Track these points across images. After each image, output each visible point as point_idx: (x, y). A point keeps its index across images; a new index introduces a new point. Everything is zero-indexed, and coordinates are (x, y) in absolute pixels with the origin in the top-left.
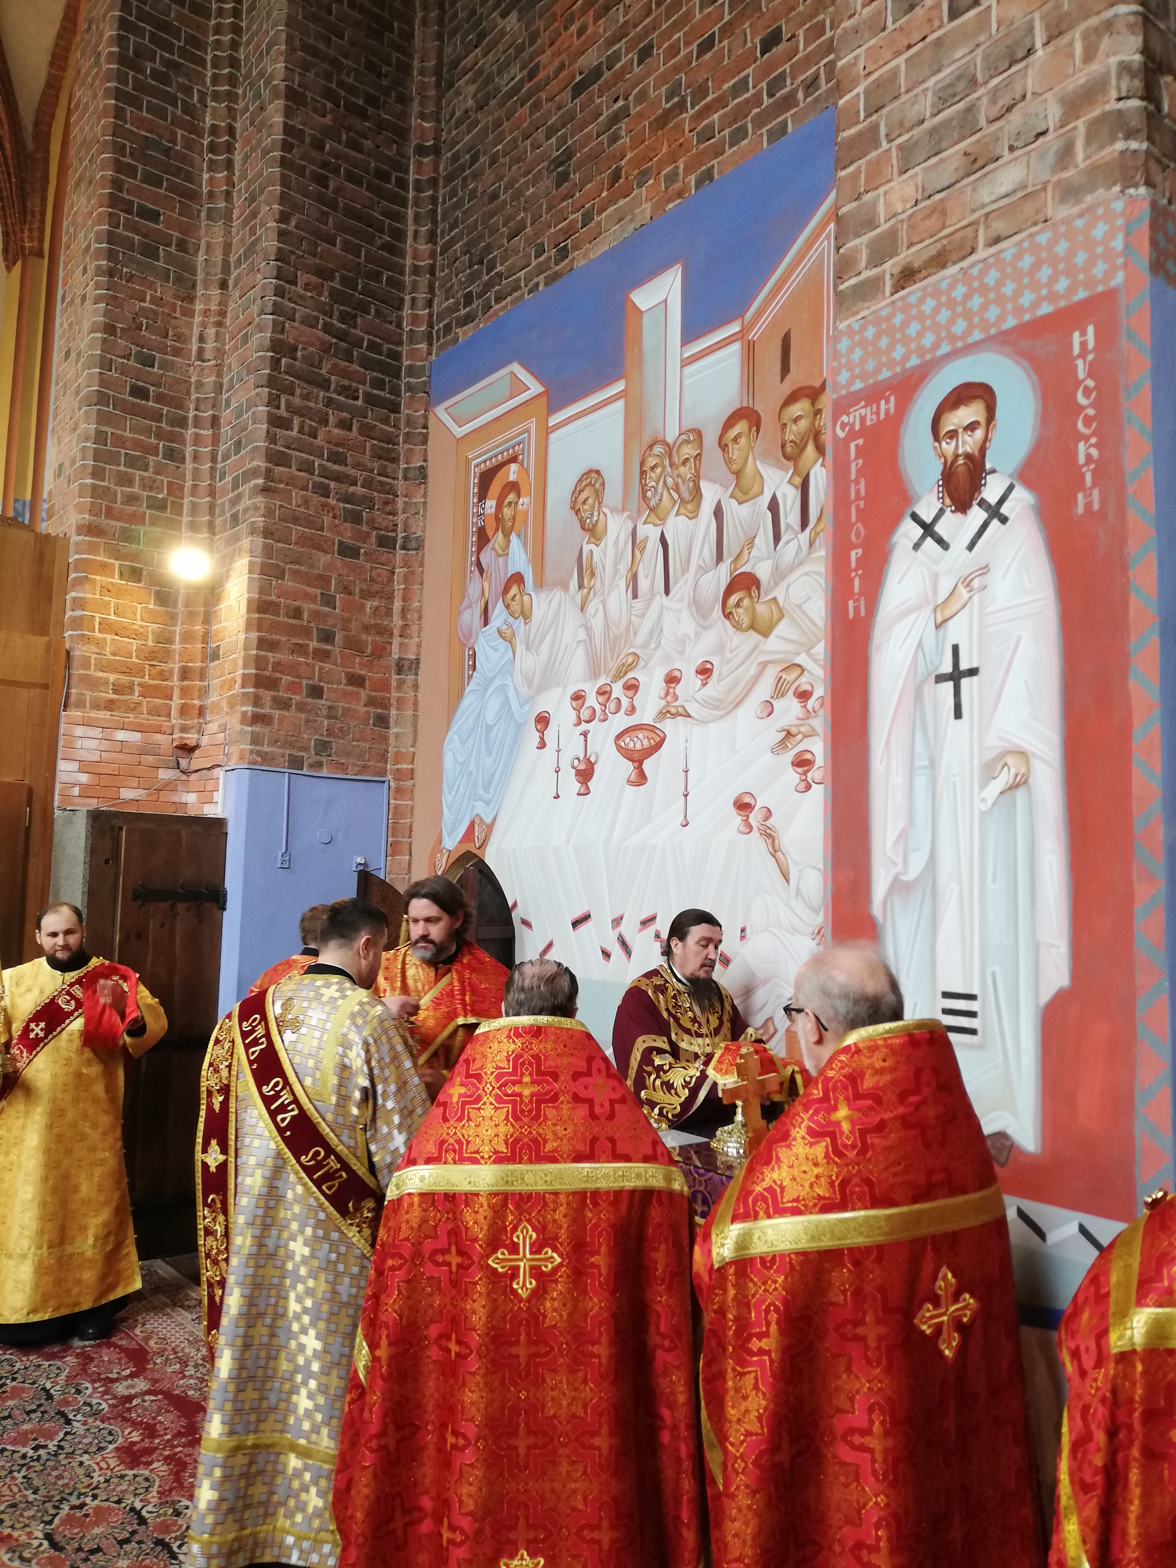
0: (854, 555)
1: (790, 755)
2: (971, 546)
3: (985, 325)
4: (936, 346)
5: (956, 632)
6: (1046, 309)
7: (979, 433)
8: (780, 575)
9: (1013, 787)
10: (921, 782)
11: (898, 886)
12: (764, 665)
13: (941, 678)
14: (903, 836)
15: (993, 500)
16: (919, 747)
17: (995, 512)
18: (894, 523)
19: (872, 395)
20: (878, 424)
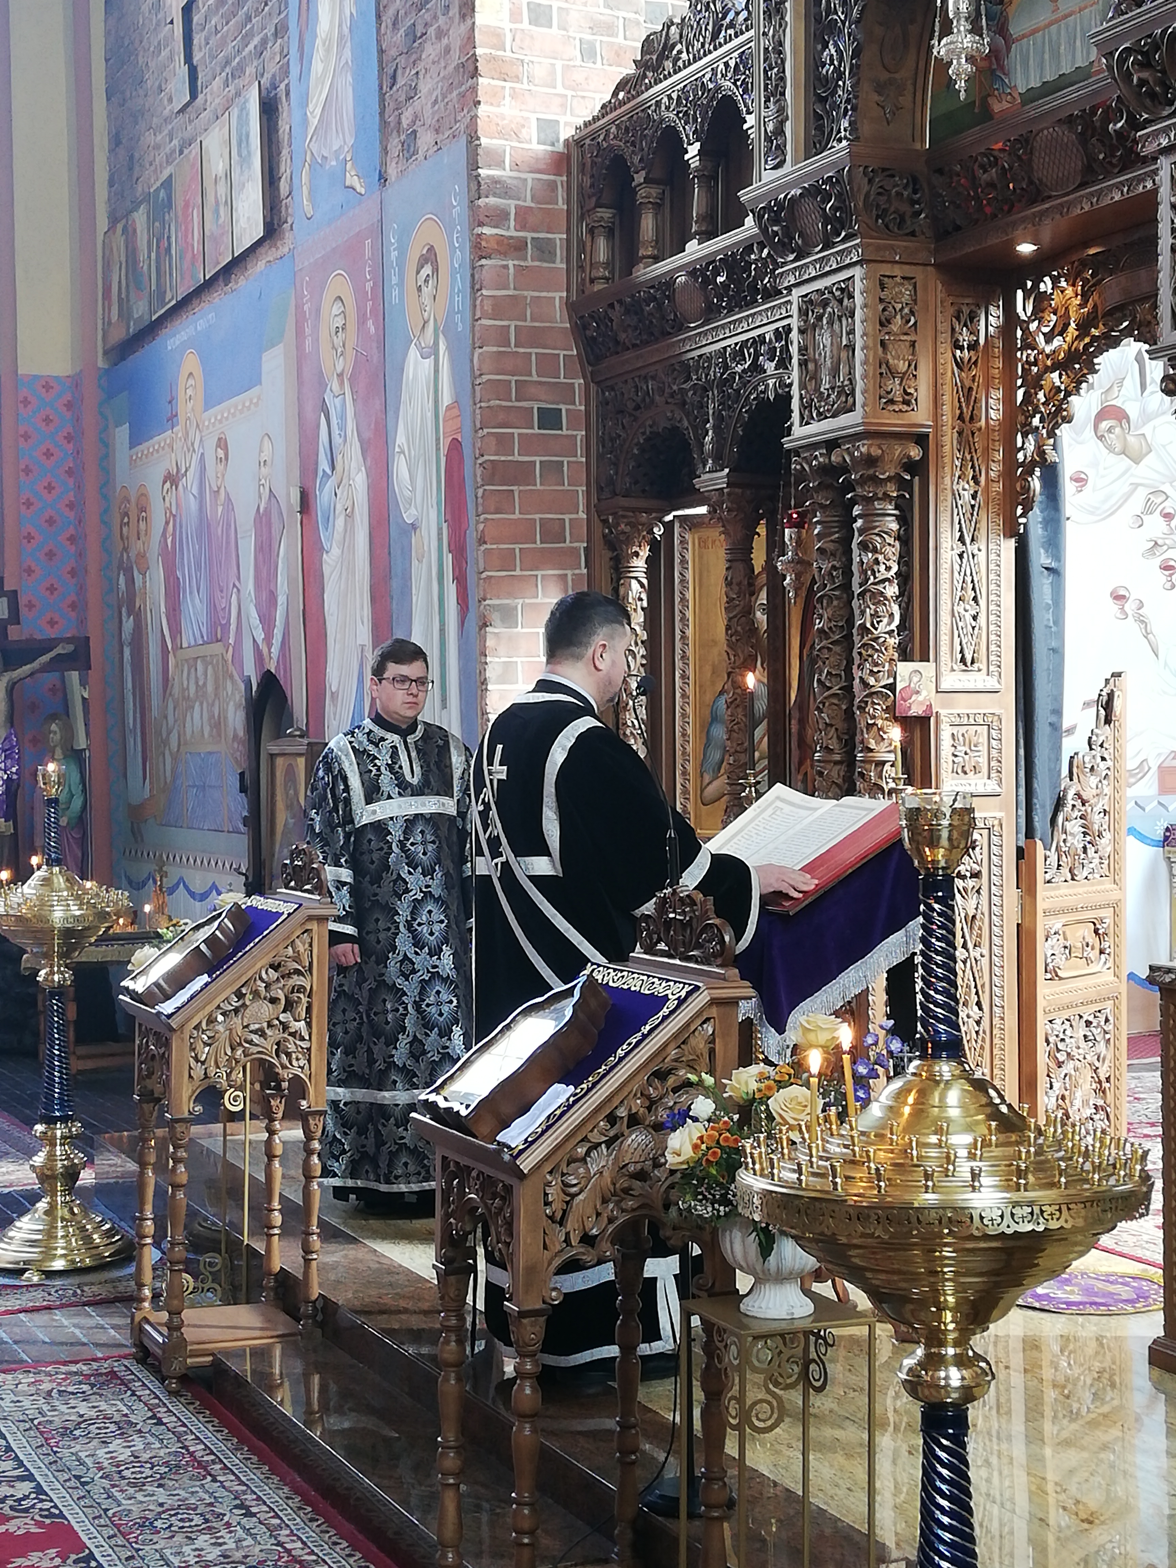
1: (1157, 561)
8: (1147, 417)
12: (1136, 486)
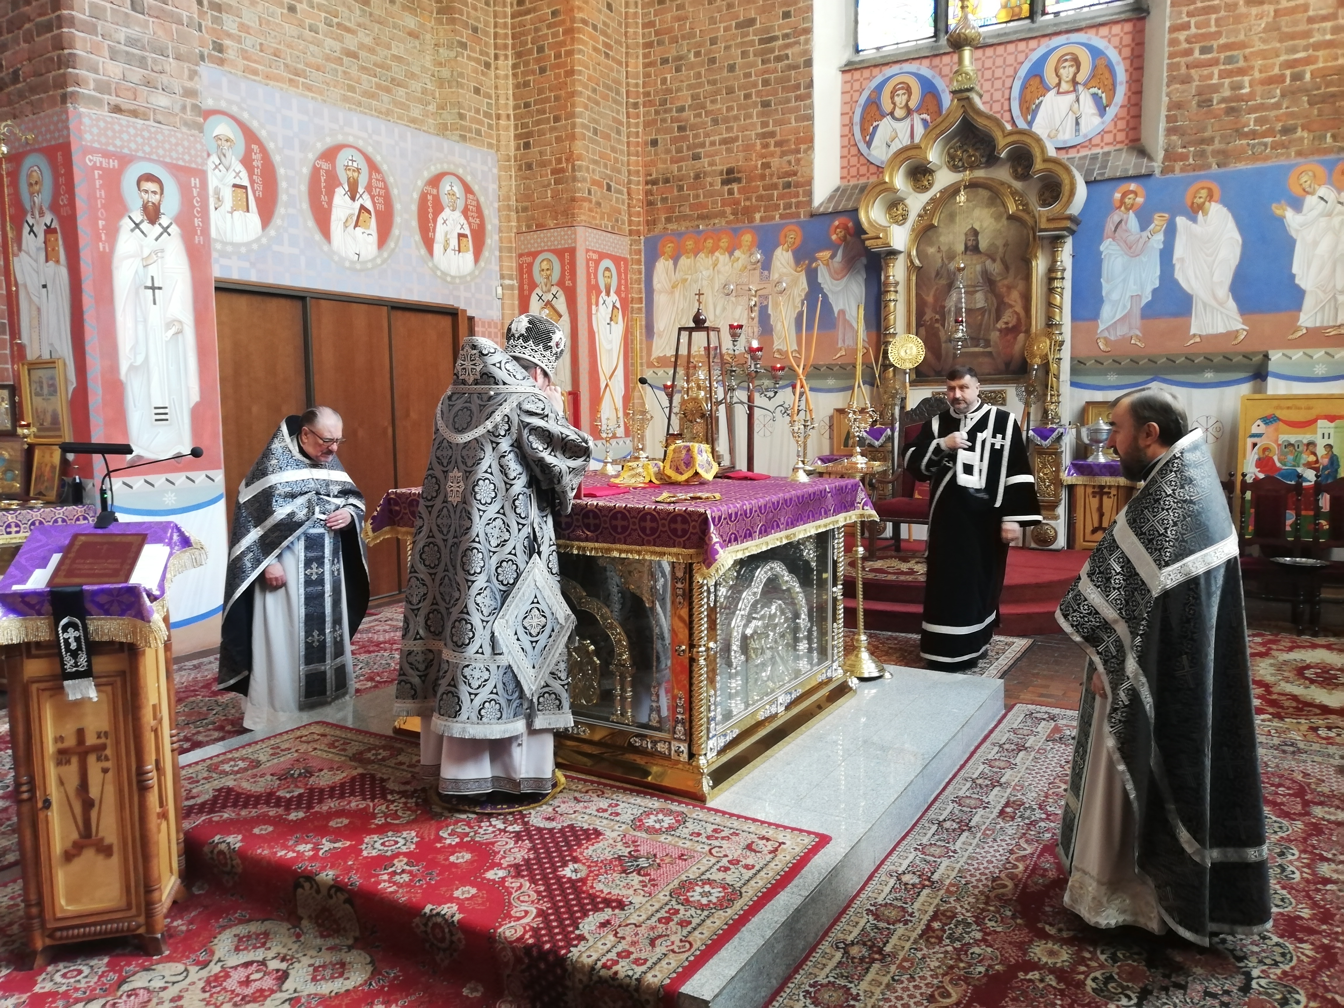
0: (101, 223)
2: (157, 239)
3: (158, 155)
4: (137, 151)
5: (152, 271)
6: (181, 163)
7: (158, 197)
9: (177, 333)
10: (140, 327)
11: (132, 368)
13: (147, 288)
14: (134, 348)
15: (165, 225)
16: (139, 313)
17: (165, 230)
18: (120, 216)
19: (107, 155)
20: (109, 169)
